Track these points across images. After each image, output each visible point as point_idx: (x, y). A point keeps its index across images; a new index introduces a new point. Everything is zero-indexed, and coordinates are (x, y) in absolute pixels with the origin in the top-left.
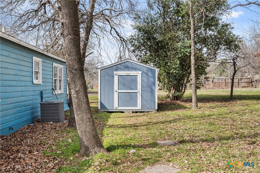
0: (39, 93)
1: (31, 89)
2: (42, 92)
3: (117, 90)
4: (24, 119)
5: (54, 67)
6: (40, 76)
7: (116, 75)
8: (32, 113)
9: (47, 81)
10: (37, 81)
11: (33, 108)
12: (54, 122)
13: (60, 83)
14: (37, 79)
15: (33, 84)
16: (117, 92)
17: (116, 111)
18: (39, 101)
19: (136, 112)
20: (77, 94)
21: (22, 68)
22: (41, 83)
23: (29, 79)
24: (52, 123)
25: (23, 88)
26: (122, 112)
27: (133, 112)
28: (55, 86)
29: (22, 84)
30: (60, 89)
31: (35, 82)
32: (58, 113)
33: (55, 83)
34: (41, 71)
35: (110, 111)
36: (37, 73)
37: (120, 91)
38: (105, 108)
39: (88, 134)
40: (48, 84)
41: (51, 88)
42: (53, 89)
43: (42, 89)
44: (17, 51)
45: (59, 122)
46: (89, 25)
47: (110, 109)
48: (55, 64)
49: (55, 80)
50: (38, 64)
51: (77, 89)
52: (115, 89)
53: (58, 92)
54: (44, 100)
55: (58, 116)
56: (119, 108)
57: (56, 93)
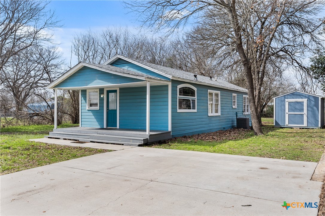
0: (235, 113)
1: (231, 110)
2: (237, 113)
3: (288, 112)
4: (229, 125)
5: (244, 97)
6: (236, 103)
7: (287, 102)
8: (232, 124)
9: (240, 106)
10: (234, 106)
11: (232, 121)
12: (243, 128)
13: (248, 108)
14: (234, 105)
15: (233, 108)
16: (288, 114)
17: (287, 127)
18: (236, 117)
19: (303, 128)
20: (252, 112)
21: (228, 100)
22: (236, 107)
23: (231, 106)
24: (242, 129)
25: (228, 110)
26: (292, 128)
27: (300, 128)
28: (244, 110)
29: (228, 108)
30: (248, 112)
31: (234, 107)
32: (246, 124)
33: (244, 108)
34: (236, 101)
35: (282, 127)
36: (234, 102)
37: (289, 113)
38: (279, 125)
39: (257, 128)
40: (240, 108)
41: (242, 110)
42: (243, 111)
43: (237, 111)
44: (226, 93)
45: (246, 129)
46: (262, 76)
47: (282, 126)
48: (244, 96)
49: (244, 106)
50: (234, 97)
51: (252, 110)
52: (286, 112)
53: (246, 113)
54: (238, 117)
55: (246, 125)
56: (289, 125)
57: (245, 114)
